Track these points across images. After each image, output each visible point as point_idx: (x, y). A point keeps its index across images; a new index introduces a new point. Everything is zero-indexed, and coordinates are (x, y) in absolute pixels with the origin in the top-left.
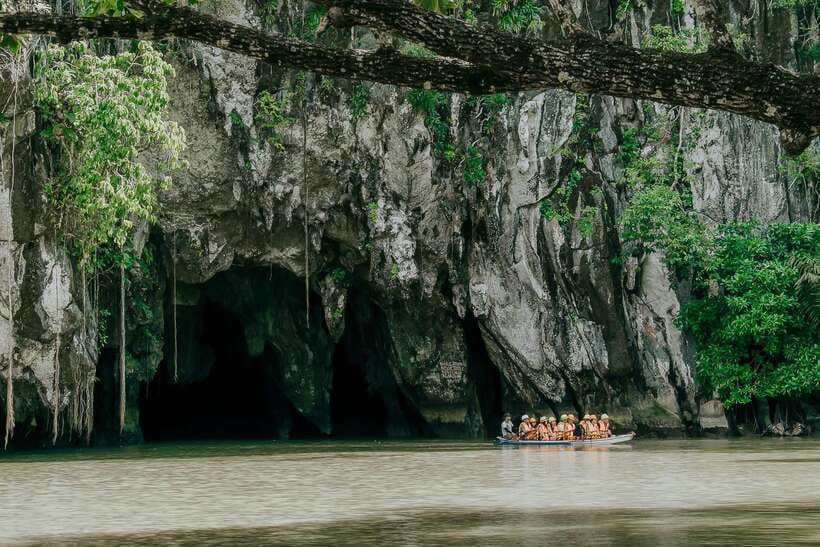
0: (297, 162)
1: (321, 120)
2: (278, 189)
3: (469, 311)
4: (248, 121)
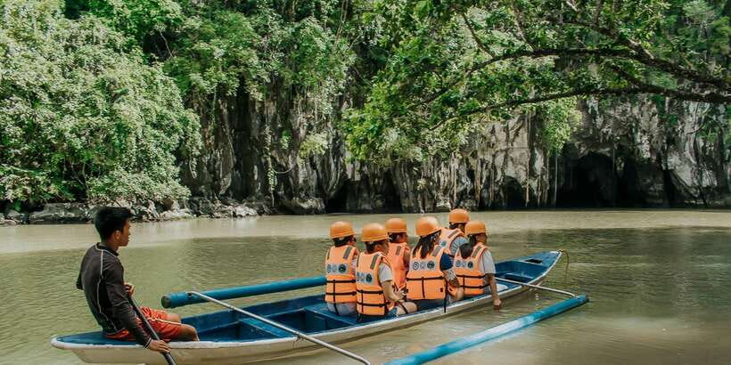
0: (611, 122)
3: (667, 167)
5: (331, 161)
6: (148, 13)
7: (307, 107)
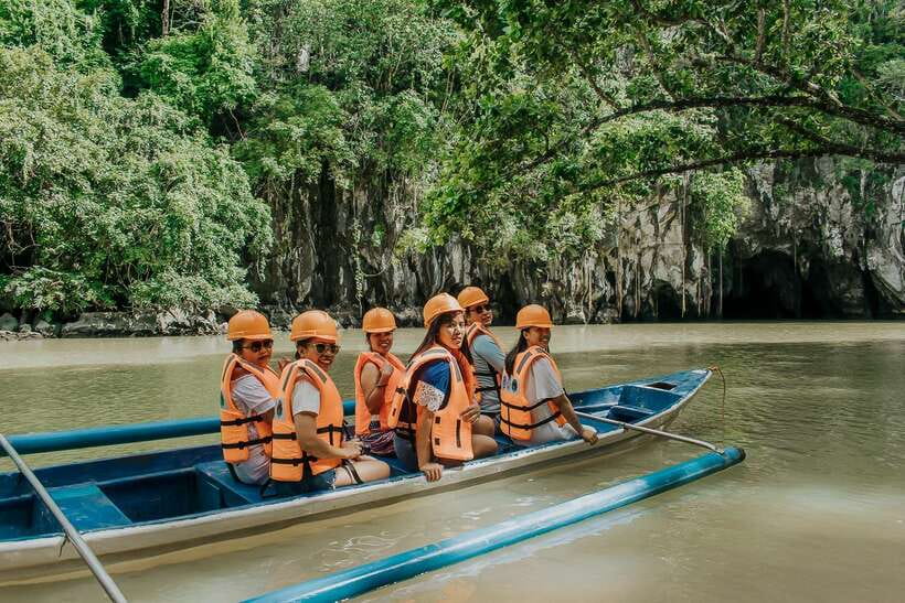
0: (790, 211)
1: (801, 193)
2: (782, 221)
3: (867, 267)
4: (770, 195)
5: (435, 261)
6: (216, 89)
7: (405, 196)
